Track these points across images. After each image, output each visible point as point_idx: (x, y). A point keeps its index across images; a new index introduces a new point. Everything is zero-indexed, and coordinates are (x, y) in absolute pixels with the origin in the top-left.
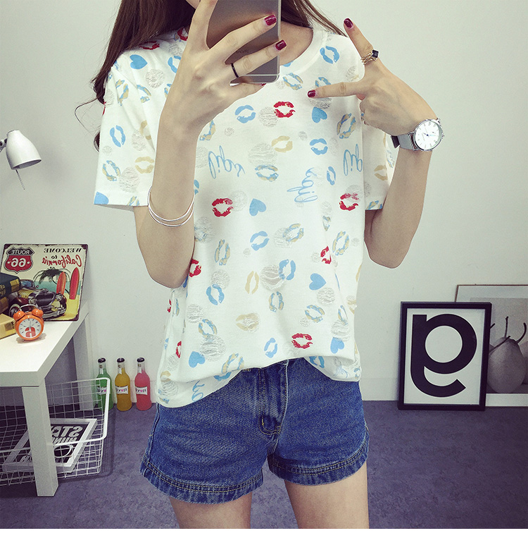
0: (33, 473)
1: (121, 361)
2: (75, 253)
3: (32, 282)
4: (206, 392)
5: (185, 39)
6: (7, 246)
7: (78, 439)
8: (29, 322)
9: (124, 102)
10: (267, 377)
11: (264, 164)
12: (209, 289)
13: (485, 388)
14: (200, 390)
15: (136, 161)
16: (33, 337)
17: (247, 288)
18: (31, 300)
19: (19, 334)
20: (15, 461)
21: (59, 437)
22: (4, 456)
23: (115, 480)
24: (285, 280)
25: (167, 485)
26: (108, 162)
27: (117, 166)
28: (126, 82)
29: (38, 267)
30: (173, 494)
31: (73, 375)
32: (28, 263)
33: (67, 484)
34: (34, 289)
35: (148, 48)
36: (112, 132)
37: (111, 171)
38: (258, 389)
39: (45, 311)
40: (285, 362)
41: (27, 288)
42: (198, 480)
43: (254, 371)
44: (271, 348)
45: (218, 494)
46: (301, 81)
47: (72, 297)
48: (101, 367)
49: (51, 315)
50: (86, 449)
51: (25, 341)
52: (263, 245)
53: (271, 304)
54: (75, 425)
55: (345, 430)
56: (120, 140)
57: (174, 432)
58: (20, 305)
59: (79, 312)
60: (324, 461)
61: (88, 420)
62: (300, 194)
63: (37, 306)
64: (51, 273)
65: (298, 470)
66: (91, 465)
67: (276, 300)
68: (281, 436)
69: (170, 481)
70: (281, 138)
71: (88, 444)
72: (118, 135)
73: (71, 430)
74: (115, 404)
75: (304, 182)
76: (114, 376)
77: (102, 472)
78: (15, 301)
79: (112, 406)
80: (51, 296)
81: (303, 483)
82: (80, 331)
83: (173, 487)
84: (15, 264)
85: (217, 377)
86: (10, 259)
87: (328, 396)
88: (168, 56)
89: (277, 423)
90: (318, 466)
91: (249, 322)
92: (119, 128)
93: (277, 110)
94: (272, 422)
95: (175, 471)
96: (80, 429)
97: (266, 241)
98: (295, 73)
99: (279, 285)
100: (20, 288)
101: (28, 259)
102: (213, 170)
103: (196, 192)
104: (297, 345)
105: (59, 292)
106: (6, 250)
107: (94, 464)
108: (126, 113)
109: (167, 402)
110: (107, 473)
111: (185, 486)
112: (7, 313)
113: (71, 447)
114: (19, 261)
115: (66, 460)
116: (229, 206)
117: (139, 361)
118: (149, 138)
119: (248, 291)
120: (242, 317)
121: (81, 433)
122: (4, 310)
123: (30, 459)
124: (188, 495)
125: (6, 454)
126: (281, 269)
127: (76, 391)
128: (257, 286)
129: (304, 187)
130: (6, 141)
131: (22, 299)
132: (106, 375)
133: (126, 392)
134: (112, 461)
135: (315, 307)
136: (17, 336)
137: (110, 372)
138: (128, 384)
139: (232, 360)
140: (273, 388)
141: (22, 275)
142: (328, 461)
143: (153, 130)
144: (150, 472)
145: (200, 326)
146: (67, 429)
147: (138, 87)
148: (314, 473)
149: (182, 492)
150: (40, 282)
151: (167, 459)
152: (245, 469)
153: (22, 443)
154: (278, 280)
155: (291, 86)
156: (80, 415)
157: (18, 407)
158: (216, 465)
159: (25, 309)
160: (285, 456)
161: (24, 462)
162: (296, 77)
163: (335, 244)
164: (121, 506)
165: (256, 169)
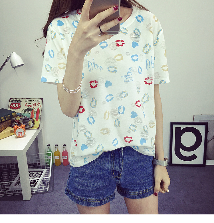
0: (21, 191)
1: (56, 145)
2: (38, 102)
3: (21, 113)
4: (89, 161)
5: (79, 14)
6: (11, 99)
7: (39, 177)
8: (19, 130)
9: (54, 40)
10: (114, 154)
11: (111, 66)
12: (88, 118)
13: (206, 157)
14: (87, 160)
15: (59, 64)
16: (21, 136)
17: (105, 118)
18: (21, 121)
19: (16, 135)
20: (14, 186)
21: (32, 176)
22: (10, 184)
23: (54, 194)
24: (121, 114)
25: (75, 199)
26: (47, 64)
27: (51, 66)
28: (55, 32)
29: (23, 107)
30: (78, 202)
31: (37, 151)
32: (19, 106)
33: (35, 195)
34: (22, 116)
35: (65, 18)
36: (49, 52)
37: (48, 68)
38: (111, 159)
39: (26, 125)
40: (121, 148)
41: (19, 116)
42: (87, 197)
43: (109, 152)
44: (115, 142)
45: (96, 203)
46: (127, 31)
47: (37, 120)
48: (48, 148)
49: (28, 127)
50: (43, 181)
51: (18, 137)
52: (111, 100)
53: (115, 124)
54: (38, 172)
55: (149, 176)
56: (52, 55)
57: (77, 177)
58: (16, 123)
59: (39, 125)
60: (140, 189)
61: (43, 169)
62: (126, 78)
63: (23, 123)
64: (28, 110)
65: (129, 193)
66: (45, 188)
67: (117, 123)
68: (121, 178)
69: (76, 197)
70: (118, 55)
71: (43, 179)
72: (51, 53)
73: (37, 173)
74: (54, 163)
75: (128, 73)
76: (53, 152)
77: (49, 190)
78: (14, 121)
79: (53, 164)
80: (28, 119)
81: (131, 198)
82: (40, 133)
83: (77, 200)
84: (14, 106)
85: (93, 154)
86: (12, 104)
87: (141, 162)
88: (72, 21)
89: (119, 173)
90: (137, 191)
91: (105, 132)
92: (52, 51)
93: (117, 43)
94: (118, 173)
95: (78, 193)
96: (40, 173)
97: (112, 98)
98: (125, 27)
99: (118, 116)
100: (16, 116)
101: (19, 104)
102: (90, 69)
103: (83, 78)
104: (126, 141)
105: (32, 118)
106: (10, 101)
107: (46, 187)
108: (55, 44)
109: (74, 165)
110: (51, 191)
111: (82, 199)
112: (11, 126)
113: (37, 180)
114: (16, 105)
115: (35, 186)
116: (96, 84)
117: (64, 145)
118: (64, 55)
119: (105, 119)
120: (102, 129)
121: (41, 175)
123: (20, 185)
124: (83, 203)
125: (11, 183)
126: (119, 110)
127: (39, 158)
128: (109, 117)
129: (128, 75)
130: (10, 57)
131: (17, 120)
132: (50, 151)
133: (59, 158)
134: (53, 186)
135: (133, 125)
136: (15, 135)
137: (52, 150)
138: (59, 155)
139: (99, 147)
140: (117, 159)
141: (17, 111)
142: (141, 189)
143: (66, 52)
144: (68, 193)
145: (85, 133)
146: (35, 173)
147: (60, 33)
148: (136, 194)
149: (81, 201)
150: (24, 114)
151: (75, 188)
152: (107, 192)
153: (17, 178)
154: (117, 114)
155: (123, 33)
156: (40, 167)
157: (15, 164)
158: (94, 191)
159: (18, 125)
160: (123, 187)
161: (18, 186)
162: (125, 29)
163: (143, 99)
164: (57, 205)
165: (108, 68)
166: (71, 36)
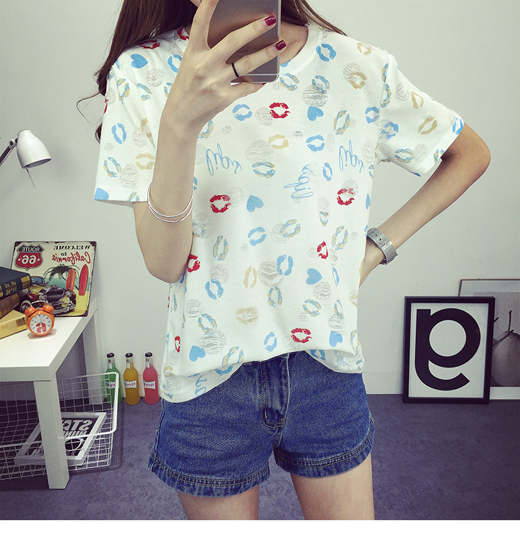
0: (44, 466)
1: (129, 355)
2: (84, 250)
3: (42, 278)
4: (208, 387)
5: (184, 38)
6: (17, 243)
7: (88, 433)
8: (40, 317)
9: (125, 100)
10: (268, 370)
11: (260, 161)
12: (208, 284)
14: (203, 384)
15: (137, 158)
16: (44, 332)
17: (246, 283)
18: (42, 296)
19: (31, 330)
21: (70, 430)
22: (16, 450)
23: (125, 473)
24: (283, 275)
25: (174, 480)
26: (109, 158)
27: (118, 162)
28: (127, 81)
29: (48, 263)
30: (180, 488)
31: (82, 369)
32: (39, 260)
33: (78, 476)
34: (45, 285)
35: (149, 48)
36: (114, 129)
37: (112, 168)
38: (260, 381)
39: (55, 307)
40: (285, 355)
41: (38, 284)
42: (204, 474)
43: (255, 364)
44: (271, 342)
45: (225, 487)
46: (297, 81)
47: (82, 294)
48: (109, 361)
49: (61, 311)
50: (96, 442)
51: (36, 336)
52: (261, 240)
53: (270, 299)
54: (85, 419)
55: (349, 422)
56: (121, 137)
57: (179, 427)
58: (31, 301)
59: (88, 308)
60: (330, 454)
61: (97, 414)
62: (297, 190)
63: (47, 302)
64: (61, 270)
65: (304, 463)
66: (101, 458)
67: (275, 295)
68: (285, 428)
69: (176, 475)
71: (98, 437)
72: (119, 132)
73: (81, 424)
74: (123, 398)
75: (300, 178)
76: (122, 370)
77: (111, 464)
78: (26, 297)
79: (122, 400)
80: (61, 292)
81: (309, 476)
83: (180, 481)
84: (25, 261)
85: (218, 371)
86: (21, 256)
87: (330, 388)
88: (168, 55)
89: (280, 416)
90: (323, 459)
91: (247, 316)
92: (121, 126)
93: (273, 111)
94: (275, 416)
95: (181, 465)
96: (90, 422)
97: (264, 237)
98: (292, 73)
99: (277, 280)
100: (30, 284)
101: (39, 256)
102: (210, 167)
103: (195, 188)
104: (296, 340)
105: (69, 288)
106: (17, 248)
107: (105, 457)
108: (127, 111)
109: (171, 397)
110: (116, 466)
111: (191, 480)
112: (18, 309)
113: (82, 440)
114: (30, 258)
115: (76, 453)
116: (227, 202)
117: (147, 355)
118: (149, 135)
119: (247, 286)
120: (241, 311)
121: (91, 427)
122: (16, 306)
123: (42, 452)
124: (194, 489)
125: (18, 447)
126: (279, 264)
127: (86, 386)
128: (255, 281)
129: (301, 184)
130: (16, 141)
131: (32, 295)
132: (115, 369)
133: (135, 386)
134: (122, 454)
135: (312, 302)
136: (28, 331)
137: (118, 366)
138: (136, 378)
139: (233, 353)
140: (275, 381)
141: (33, 272)
142: (333, 454)
143: (154, 127)
144: (158, 467)
145: (200, 320)
146: (77, 422)
147: (139, 85)
148: (319, 465)
149: (189, 486)
150: (50, 279)
153: (33, 436)
154: (276, 275)
155: (288, 86)
156: (89, 409)
157: (29, 402)
158: (221, 459)
159: (35, 306)
160: (290, 450)
161: (35, 456)
162: (292, 77)
163: (334, 238)
164: (131, 498)
165: (253, 166)
166: (166, 91)
